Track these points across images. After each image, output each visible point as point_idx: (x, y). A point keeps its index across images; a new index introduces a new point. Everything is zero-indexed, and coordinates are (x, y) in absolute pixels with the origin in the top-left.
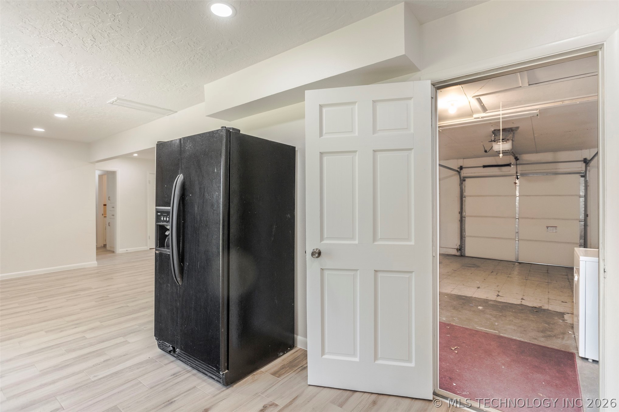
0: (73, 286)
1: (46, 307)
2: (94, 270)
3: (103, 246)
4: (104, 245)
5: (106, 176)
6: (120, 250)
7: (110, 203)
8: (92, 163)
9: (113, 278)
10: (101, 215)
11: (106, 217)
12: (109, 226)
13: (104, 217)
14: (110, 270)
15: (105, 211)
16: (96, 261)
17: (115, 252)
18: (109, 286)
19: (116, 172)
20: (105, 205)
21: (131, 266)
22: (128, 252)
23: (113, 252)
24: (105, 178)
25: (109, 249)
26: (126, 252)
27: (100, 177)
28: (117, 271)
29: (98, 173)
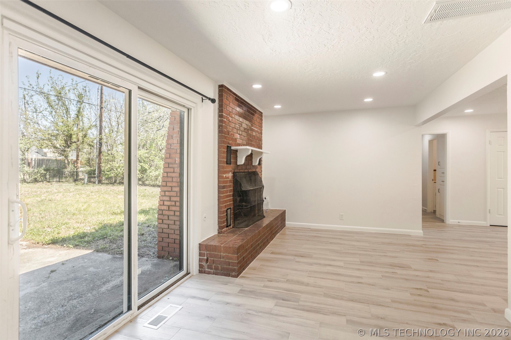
0: (393, 257)
1: (361, 278)
2: (419, 241)
3: (433, 212)
4: (434, 210)
5: (436, 140)
6: (450, 220)
7: (440, 168)
8: (418, 126)
9: (438, 260)
10: (432, 180)
11: (436, 182)
12: (439, 192)
13: (434, 182)
14: (436, 245)
15: (435, 176)
16: (422, 231)
17: (445, 221)
18: (431, 271)
19: (446, 134)
20: (435, 170)
21: (463, 247)
22: (460, 224)
23: (443, 221)
24: (435, 142)
25: (438, 217)
26: (458, 224)
27: (431, 142)
28: (443, 249)
29: (427, 138)
